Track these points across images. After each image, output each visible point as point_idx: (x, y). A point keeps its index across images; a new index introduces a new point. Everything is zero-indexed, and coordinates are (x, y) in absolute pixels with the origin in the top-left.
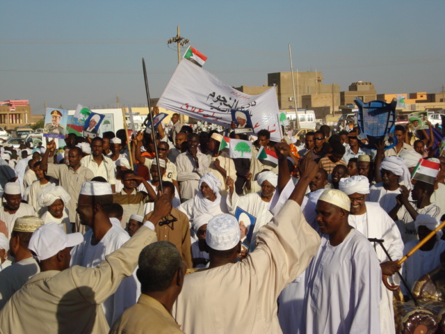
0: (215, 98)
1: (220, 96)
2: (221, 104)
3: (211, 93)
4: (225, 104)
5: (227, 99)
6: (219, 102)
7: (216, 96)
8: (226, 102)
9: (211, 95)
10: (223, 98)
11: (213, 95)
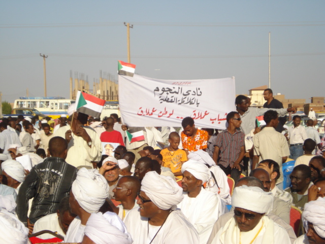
0: (160, 92)
1: (164, 88)
2: (168, 94)
3: (155, 88)
4: (171, 92)
5: (171, 88)
6: (165, 93)
7: (160, 89)
8: (171, 90)
9: (155, 90)
10: (167, 88)
11: (157, 89)
